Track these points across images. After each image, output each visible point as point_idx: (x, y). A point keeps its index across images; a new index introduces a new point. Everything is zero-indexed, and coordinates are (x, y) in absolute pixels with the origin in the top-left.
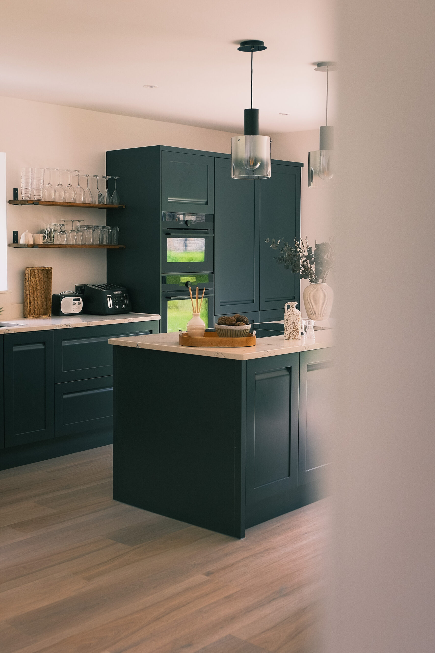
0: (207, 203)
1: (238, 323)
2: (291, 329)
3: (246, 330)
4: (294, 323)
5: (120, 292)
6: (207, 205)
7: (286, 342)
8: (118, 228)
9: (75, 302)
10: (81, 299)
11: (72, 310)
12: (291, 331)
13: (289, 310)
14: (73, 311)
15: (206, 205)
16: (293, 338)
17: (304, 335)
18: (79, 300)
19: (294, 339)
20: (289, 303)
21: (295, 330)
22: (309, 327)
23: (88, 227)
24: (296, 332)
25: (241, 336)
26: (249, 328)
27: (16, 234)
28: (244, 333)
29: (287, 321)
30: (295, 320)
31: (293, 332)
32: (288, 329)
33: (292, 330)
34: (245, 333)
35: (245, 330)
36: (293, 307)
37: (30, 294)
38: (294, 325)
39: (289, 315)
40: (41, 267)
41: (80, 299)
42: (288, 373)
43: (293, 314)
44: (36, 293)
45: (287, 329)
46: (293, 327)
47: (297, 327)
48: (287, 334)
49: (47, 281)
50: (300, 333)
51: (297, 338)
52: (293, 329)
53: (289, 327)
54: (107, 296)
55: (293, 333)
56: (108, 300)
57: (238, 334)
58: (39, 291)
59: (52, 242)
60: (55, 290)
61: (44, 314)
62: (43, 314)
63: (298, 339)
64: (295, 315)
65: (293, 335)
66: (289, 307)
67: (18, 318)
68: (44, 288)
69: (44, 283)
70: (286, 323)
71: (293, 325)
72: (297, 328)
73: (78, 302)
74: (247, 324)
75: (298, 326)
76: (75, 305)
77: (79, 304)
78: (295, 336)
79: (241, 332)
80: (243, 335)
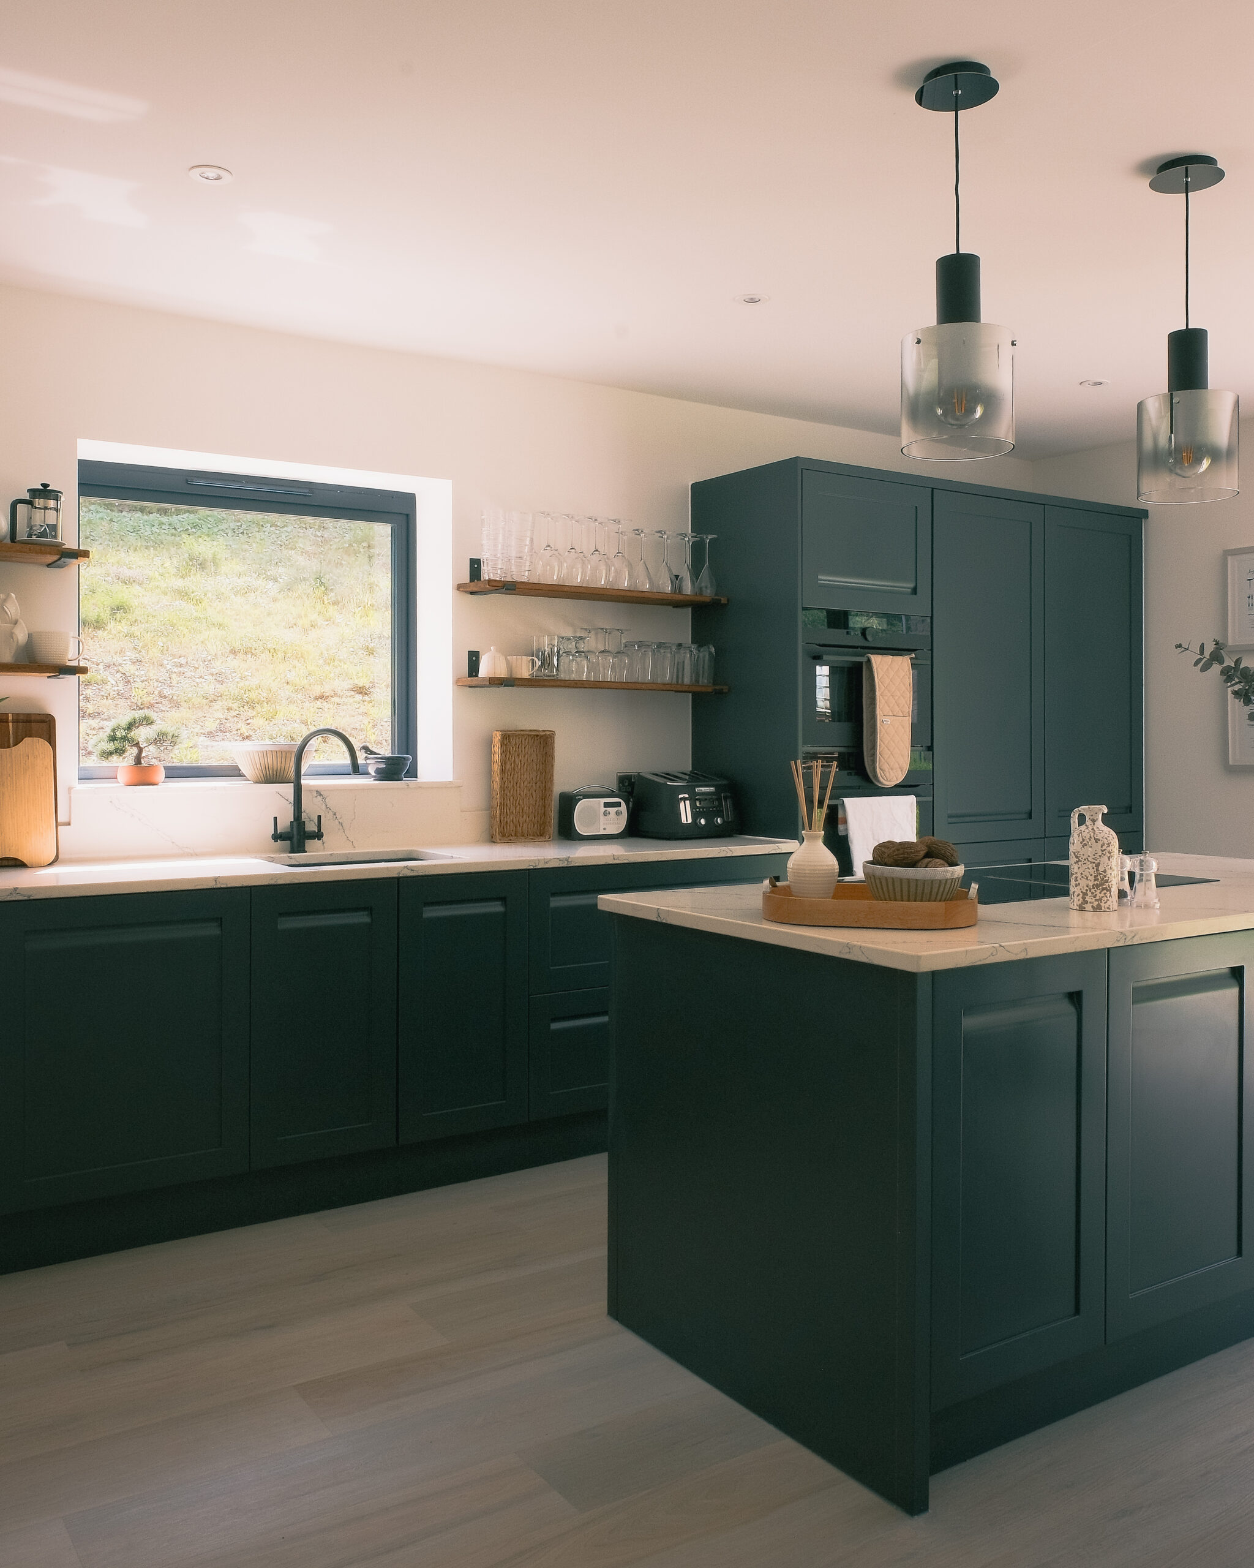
0: (914, 591)
1: (927, 860)
2: (1089, 882)
3: (949, 882)
4: (1098, 865)
5: (712, 789)
6: (914, 596)
7: (1075, 918)
8: (713, 650)
9: (609, 809)
10: (623, 804)
11: (602, 827)
12: (1087, 887)
13: (1083, 827)
14: (605, 829)
15: (912, 594)
16: (1092, 907)
17: (1129, 898)
19: (1097, 909)
20: (1083, 809)
21: (1102, 884)
22: (1141, 875)
23: (641, 645)
24: (1103, 889)
25: (933, 897)
26: (956, 876)
27: (474, 659)
28: (942, 889)
29: (1076, 860)
30: (1100, 856)
31: (1093, 890)
32: (1080, 881)
33: (1091, 884)
34: (947, 890)
35: (944, 882)
36: (1094, 821)
37: (506, 791)
38: (1097, 870)
39: (1081, 843)
40: (531, 730)
41: (620, 802)
42: (1071, 1009)
43: (1093, 840)
44: (518, 789)
45: (1076, 880)
46: (1095, 877)
47: (1105, 876)
48: (1076, 894)
49: (545, 761)
50: (1115, 891)
51: (1107, 905)
52: (1095, 880)
53: (1082, 874)
54: (680, 796)
55: (1093, 893)
56: (682, 805)
57: (923, 893)
58: (525, 784)
59: (554, 676)
60: (563, 781)
61: (538, 836)
62: (536, 834)
63: (1108, 908)
64: (1100, 843)
65: (1095, 897)
66: (1082, 819)
68: (538, 777)
69: (538, 766)
70: (1075, 863)
71: (1093, 868)
72: (1105, 879)
73: (616, 809)
74: (952, 864)
75: (1109, 872)
76: (609, 817)
77: (618, 813)
78: (1100, 900)
79: (932, 888)
80: (940, 894)
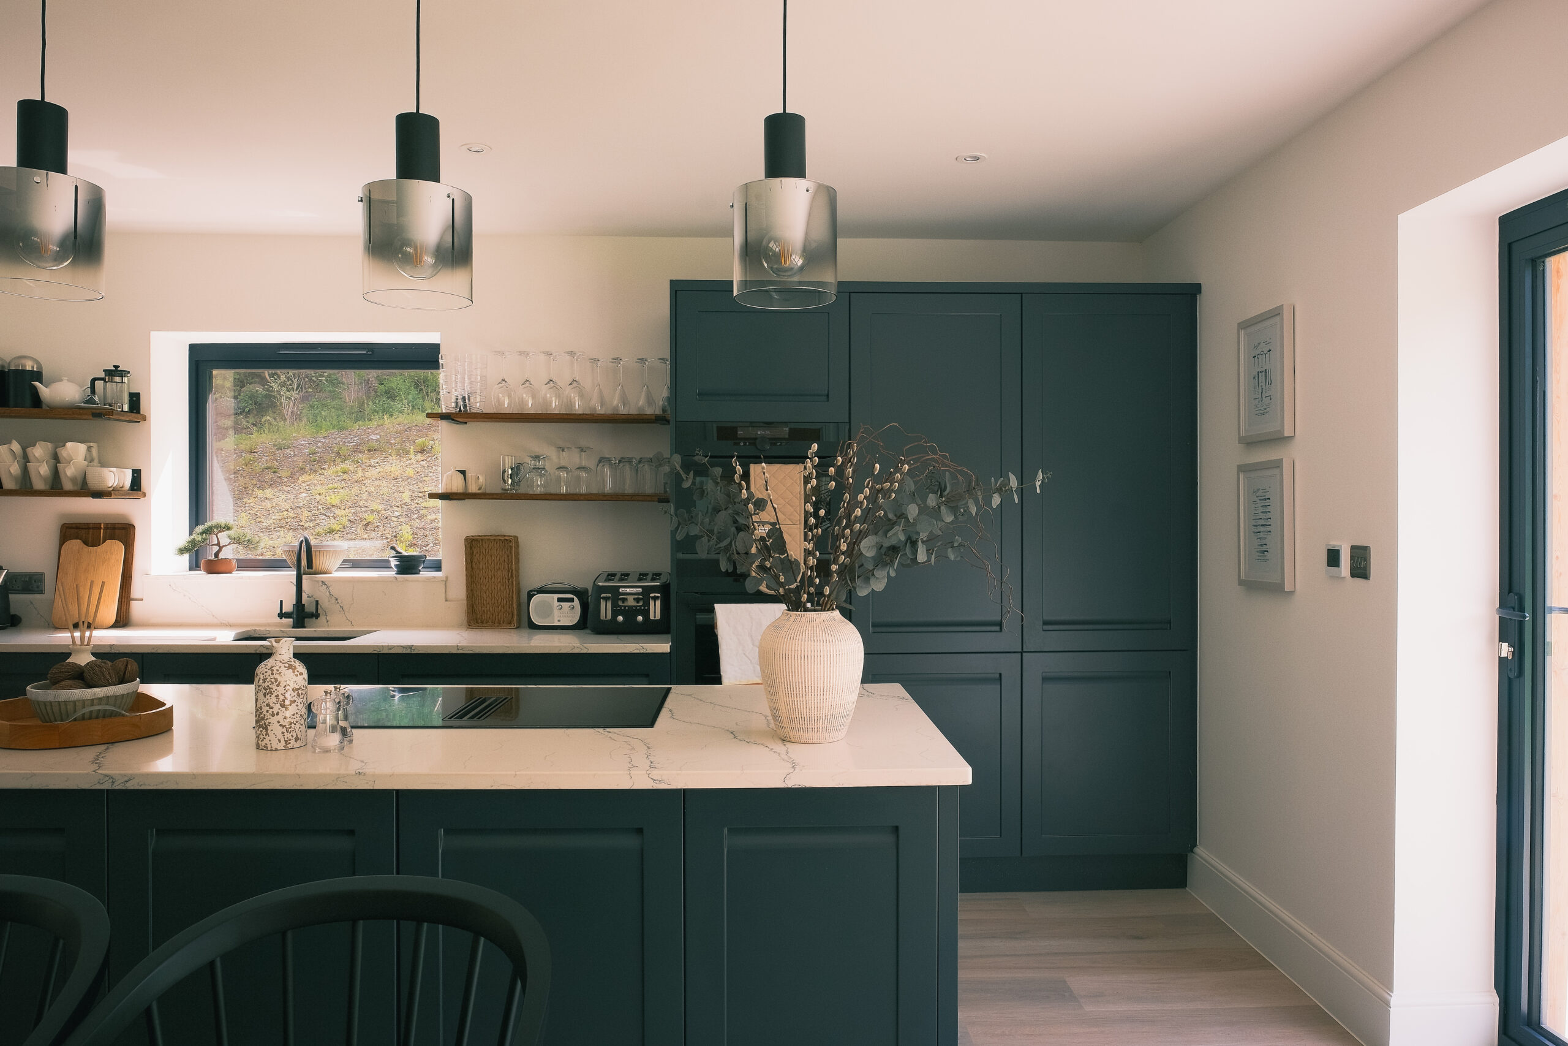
0: (826, 398)
5: (639, 590)
6: (827, 403)
9: (561, 604)
11: (556, 619)
14: (559, 621)
18: (571, 600)
37: (482, 586)
41: (574, 599)
44: (492, 584)
54: (603, 595)
56: (603, 603)
67: (459, 626)
69: (509, 565)
73: (570, 604)
76: (564, 610)
77: (571, 608)
